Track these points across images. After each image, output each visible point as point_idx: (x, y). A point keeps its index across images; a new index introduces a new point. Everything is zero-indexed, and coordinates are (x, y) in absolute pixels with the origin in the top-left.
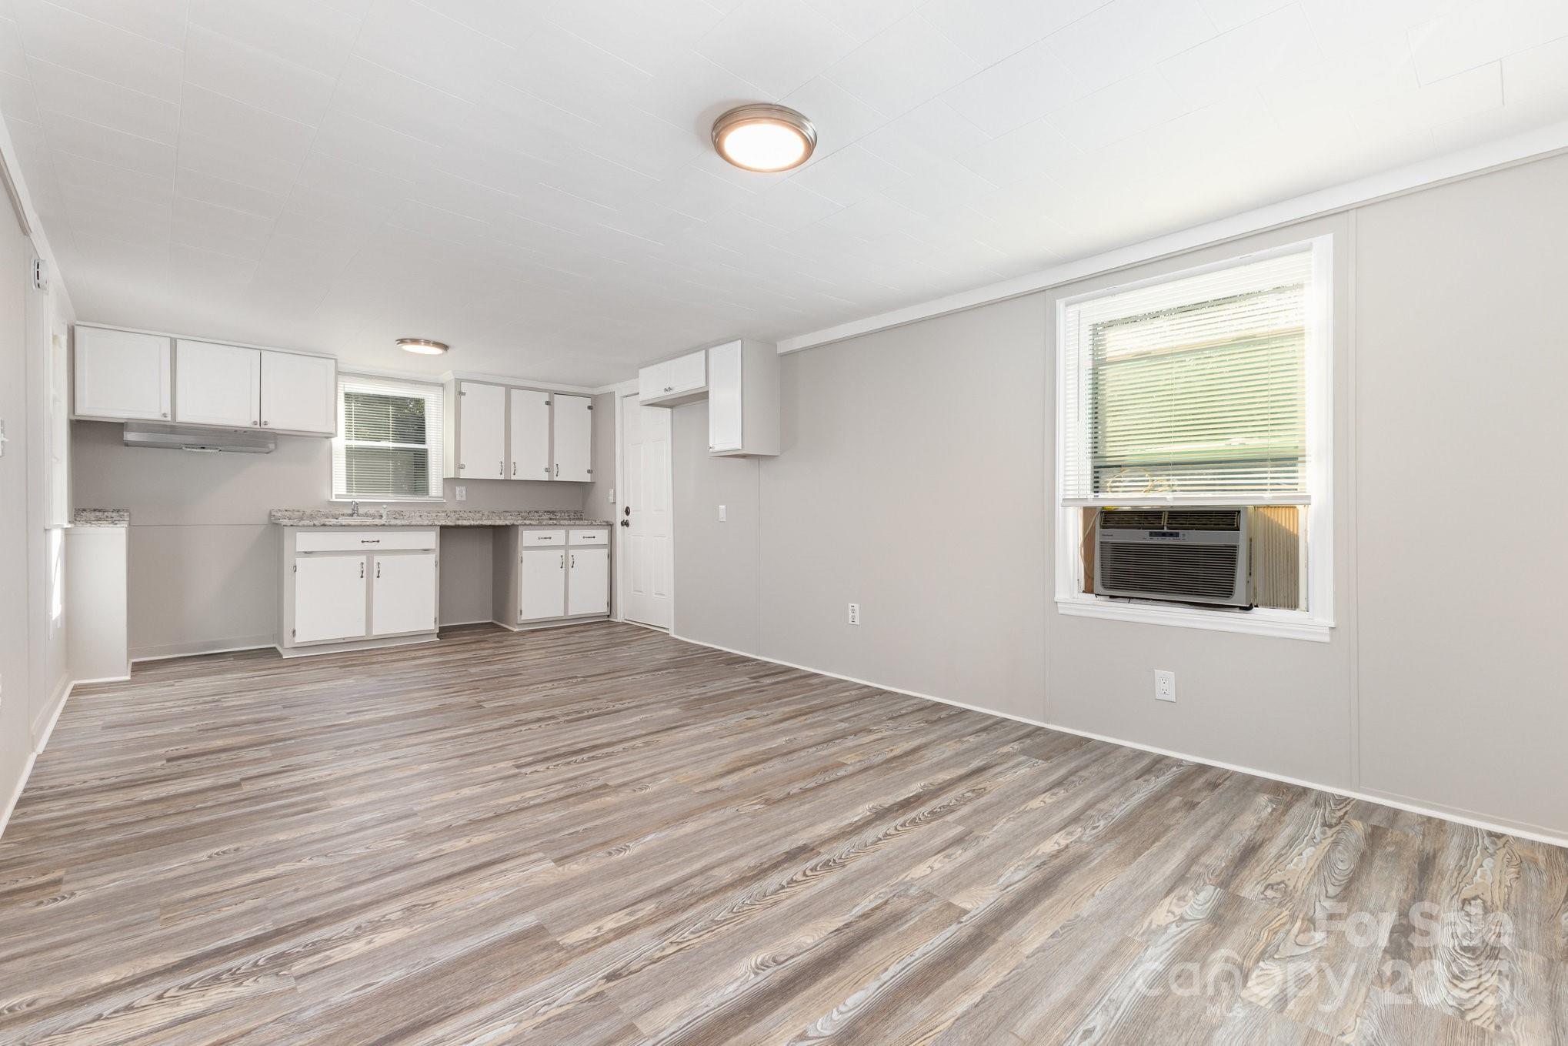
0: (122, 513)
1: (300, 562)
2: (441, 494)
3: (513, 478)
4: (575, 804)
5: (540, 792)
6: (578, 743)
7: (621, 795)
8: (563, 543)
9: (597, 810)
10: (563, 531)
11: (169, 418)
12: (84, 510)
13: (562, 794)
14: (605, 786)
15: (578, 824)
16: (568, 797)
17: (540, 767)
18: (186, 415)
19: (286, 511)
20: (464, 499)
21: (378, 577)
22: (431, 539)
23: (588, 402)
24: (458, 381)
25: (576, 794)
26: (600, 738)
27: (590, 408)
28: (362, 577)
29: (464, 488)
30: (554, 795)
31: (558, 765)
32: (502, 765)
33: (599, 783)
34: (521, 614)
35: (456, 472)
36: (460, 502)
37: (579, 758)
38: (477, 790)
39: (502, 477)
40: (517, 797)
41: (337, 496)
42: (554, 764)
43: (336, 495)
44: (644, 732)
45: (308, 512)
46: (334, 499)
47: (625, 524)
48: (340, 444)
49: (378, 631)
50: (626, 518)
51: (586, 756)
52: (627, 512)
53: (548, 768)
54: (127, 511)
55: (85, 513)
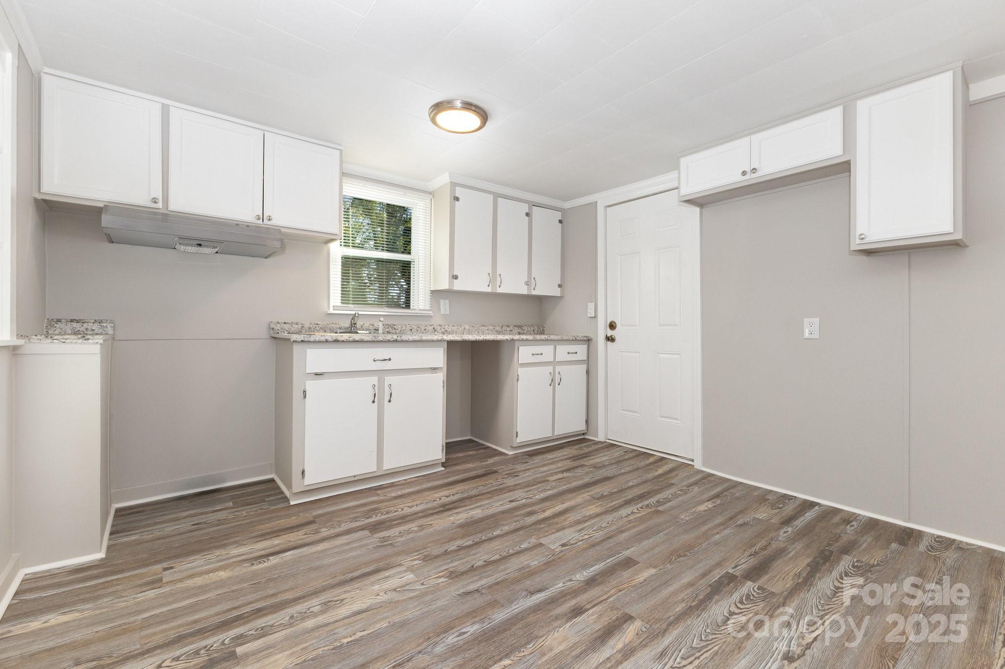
0: (105, 324)
1: (311, 386)
2: (428, 308)
3: (499, 290)
8: (552, 360)
10: (552, 347)
11: (160, 205)
12: (59, 321)
18: (181, 202)
19: (285, 323)
20: (448, 312)
21: (390, 401)
22: (438, 357)
23: (558, 215)
24: (454, 185)
27: (560, 222)
28: (374, 402)
29: (447, 301)
34: (517, 436)
35: (451, 283)
36: (444, 316)
39: (489, 290)
41: (335, 307)
43: (333, 306)
45: (307, 325)
46: (331, 311)
47: (610, 339)
48: (337, 251)
49: (389, 464)
50: (610, 333)
52: (612, 326)
54: (111, 322)
55: (59, 324)
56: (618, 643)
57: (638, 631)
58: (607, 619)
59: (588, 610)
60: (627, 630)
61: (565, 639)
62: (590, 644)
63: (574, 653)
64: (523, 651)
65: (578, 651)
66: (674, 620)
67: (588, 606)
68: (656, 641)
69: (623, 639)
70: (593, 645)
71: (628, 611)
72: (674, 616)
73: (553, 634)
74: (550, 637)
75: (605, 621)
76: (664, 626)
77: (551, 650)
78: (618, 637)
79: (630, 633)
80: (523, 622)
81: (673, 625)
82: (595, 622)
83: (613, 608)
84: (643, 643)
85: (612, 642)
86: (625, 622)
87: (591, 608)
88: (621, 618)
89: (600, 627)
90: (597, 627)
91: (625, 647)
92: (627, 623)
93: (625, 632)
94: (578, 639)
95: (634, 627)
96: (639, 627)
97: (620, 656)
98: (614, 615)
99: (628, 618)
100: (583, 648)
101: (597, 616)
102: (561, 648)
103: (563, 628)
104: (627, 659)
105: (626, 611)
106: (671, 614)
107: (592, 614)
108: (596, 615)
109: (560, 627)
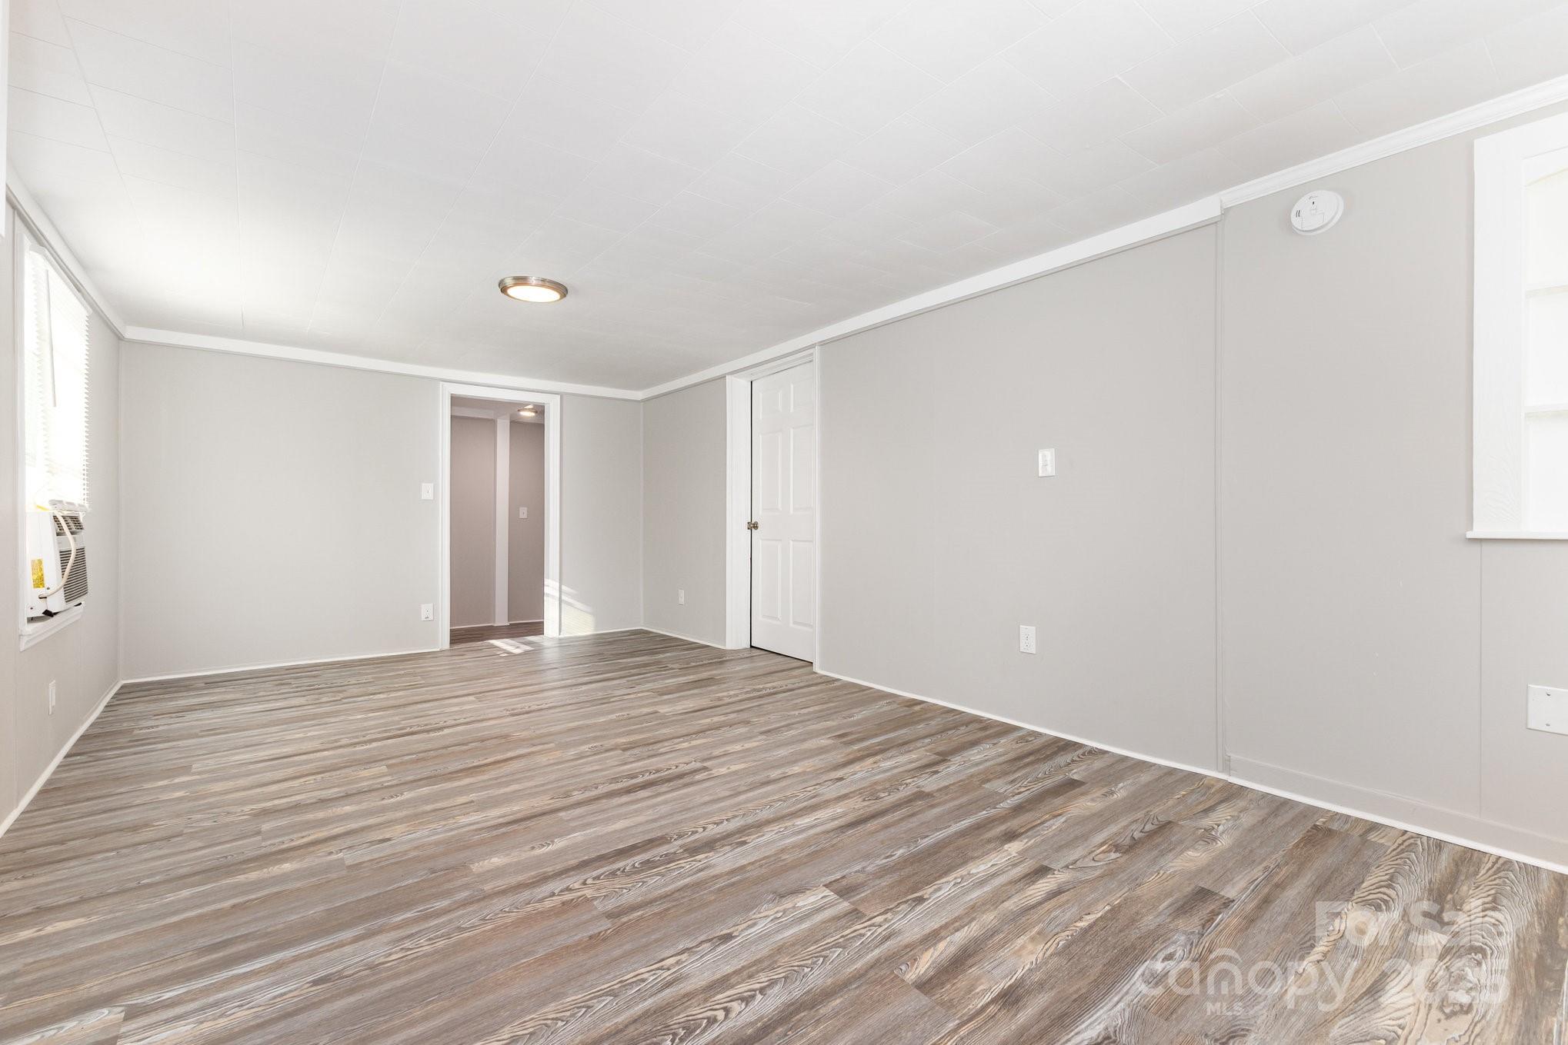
4: (649, 738)
5: (678, 747)
6: (648, 798)
7: (613, 743)
9: (633, 734)
13: (659, 745)
14: (625, 750)
15: (646, 727)
16: (655, 743)
17: (683, 768)
25: (649, 744)
26: (622, 805)
30: (666, 744)
31: (668, 769)
32: (723, 770)
33: (628, 753)
37: (647, 777)
38: (730, 748)
40: (694, 743)
42: (670, 771)
44: (562, 814)
51: (640, 779)
53: (677, 767)
56: (944, 949)
57: (913, 965)
58: (958, 985)
59: (993, 1001)
60: (930, 967)
61: (1018, 953)
62: (981, 946)
63: (1002, 936)
64: (1068, 936)
65: (997, 938)
66: (851, 984)
67: (992, 1009)
68: (891, 953)
69: (937, 953)
70: (979, 945)
71: (925, 1000)
72: (849, 990)
73: (1037, 960)
74: (1041, 955)
75: (962, 982)
76: (872, 973)
77: (1032, 939)
78: (944, 955)
79: (925, 963)
80: (1092, 978)
81: (858, 975)
82: (978, 979)
83: (949, 1005)
84: (909, 950)
85: (952, 949)
86: (931, 979)
87: (987, 1005)
88: (937, 985)
89: (970, 971)
90: (974, 971)
91: (935, 944)
92: (929, 976)
93: (933, 963)
94: (1001, 953)
95: (917, 971)
96: (911, 971)
97: (942, 934)
98: (946, 992)
99: (925, 986)
100: (991, 942)
101: (975, 989)
102: (1020, 941)
103: (1027, 968)
104: (934, 931)
105: (927, 998)
106: (852, 994)
107: (985, 991)
108: (977, 991)
109: (1030, 970)
